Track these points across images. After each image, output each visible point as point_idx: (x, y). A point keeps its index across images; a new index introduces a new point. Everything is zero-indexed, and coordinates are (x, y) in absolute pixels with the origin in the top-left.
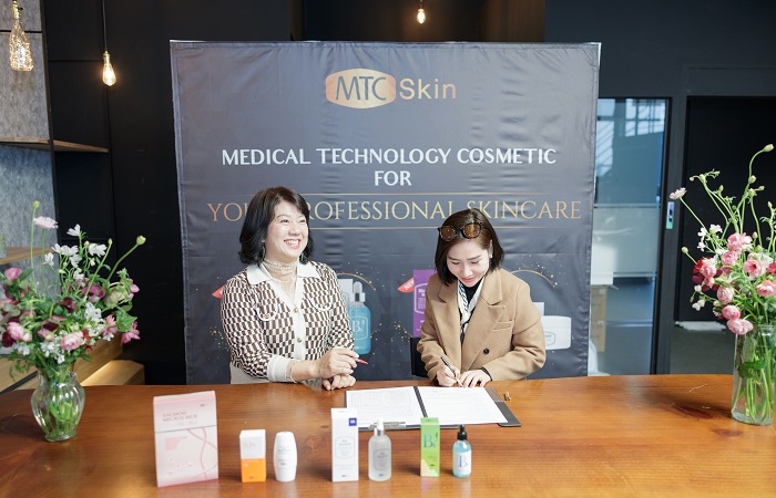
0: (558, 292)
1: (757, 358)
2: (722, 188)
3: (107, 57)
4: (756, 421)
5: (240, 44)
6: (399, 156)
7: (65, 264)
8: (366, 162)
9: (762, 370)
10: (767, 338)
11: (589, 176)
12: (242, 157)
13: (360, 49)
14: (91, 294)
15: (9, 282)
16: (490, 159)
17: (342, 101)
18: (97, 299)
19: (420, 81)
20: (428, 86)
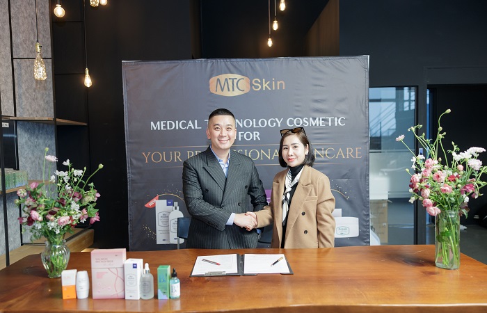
0: (350, 202)
2: (424, 134)
3: (87, 71)
4: (448, 267)
5: (161, 62)
6: (253, 123)
7: (61, 181)
9: (450, 237)
10: (452, 218)
11: (366, 133)
12: (162, 125)
13: (229, 63)
14: (74, 197)
15: (32, 190)
16: (306, 124)
17: (219, 93)
18: (78, 200)
19: (264, 80)
20: (268, 82)
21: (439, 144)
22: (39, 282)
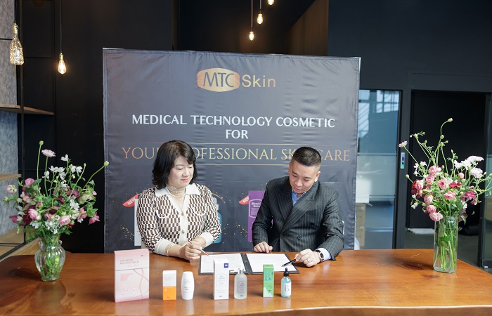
1: (446, 235)
2: (426, 141)
3: (62, 56)
4: (446, 271)
5: (146, 52)
6: (241, 121)
8: (221, 124)
9: (449, 242)
10: (451, 224)
12: (145, 119)
13: (219, 57)
14: (72, 195)
15: (27, 186)
16: (295, 124)
17: (207, 87)
19: (254, 76)
20: (259, 79)
21: (440, 151)
22: (33, 285)
